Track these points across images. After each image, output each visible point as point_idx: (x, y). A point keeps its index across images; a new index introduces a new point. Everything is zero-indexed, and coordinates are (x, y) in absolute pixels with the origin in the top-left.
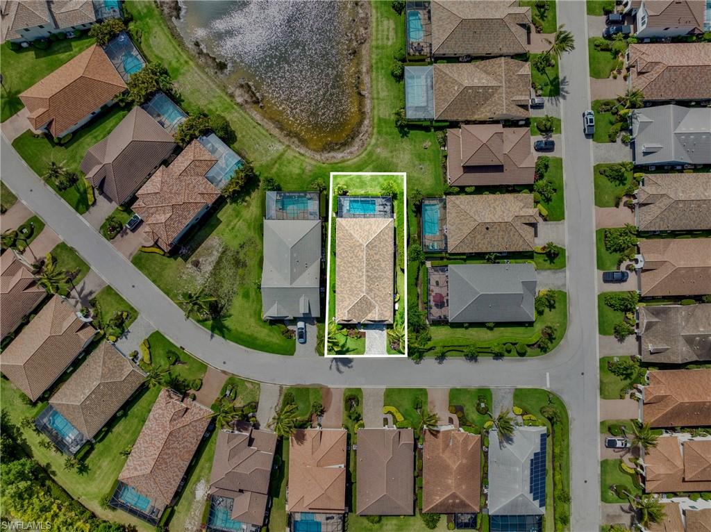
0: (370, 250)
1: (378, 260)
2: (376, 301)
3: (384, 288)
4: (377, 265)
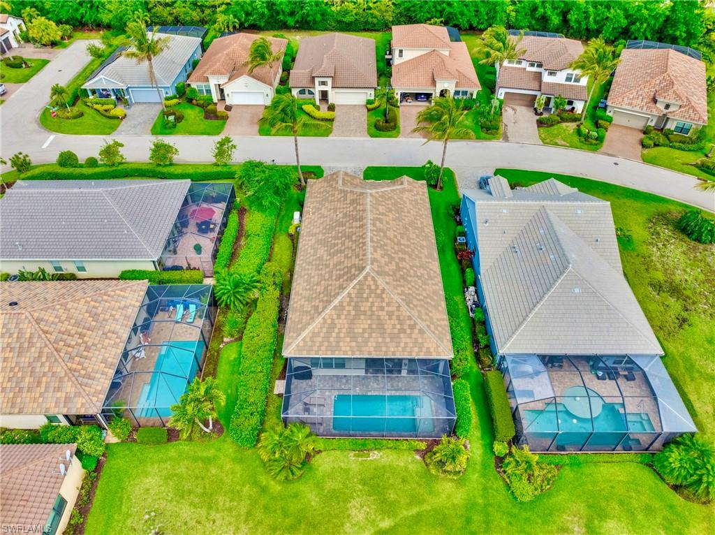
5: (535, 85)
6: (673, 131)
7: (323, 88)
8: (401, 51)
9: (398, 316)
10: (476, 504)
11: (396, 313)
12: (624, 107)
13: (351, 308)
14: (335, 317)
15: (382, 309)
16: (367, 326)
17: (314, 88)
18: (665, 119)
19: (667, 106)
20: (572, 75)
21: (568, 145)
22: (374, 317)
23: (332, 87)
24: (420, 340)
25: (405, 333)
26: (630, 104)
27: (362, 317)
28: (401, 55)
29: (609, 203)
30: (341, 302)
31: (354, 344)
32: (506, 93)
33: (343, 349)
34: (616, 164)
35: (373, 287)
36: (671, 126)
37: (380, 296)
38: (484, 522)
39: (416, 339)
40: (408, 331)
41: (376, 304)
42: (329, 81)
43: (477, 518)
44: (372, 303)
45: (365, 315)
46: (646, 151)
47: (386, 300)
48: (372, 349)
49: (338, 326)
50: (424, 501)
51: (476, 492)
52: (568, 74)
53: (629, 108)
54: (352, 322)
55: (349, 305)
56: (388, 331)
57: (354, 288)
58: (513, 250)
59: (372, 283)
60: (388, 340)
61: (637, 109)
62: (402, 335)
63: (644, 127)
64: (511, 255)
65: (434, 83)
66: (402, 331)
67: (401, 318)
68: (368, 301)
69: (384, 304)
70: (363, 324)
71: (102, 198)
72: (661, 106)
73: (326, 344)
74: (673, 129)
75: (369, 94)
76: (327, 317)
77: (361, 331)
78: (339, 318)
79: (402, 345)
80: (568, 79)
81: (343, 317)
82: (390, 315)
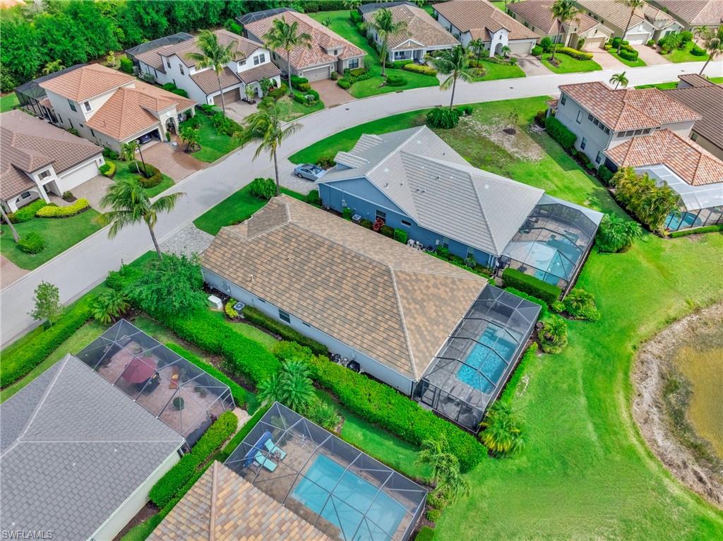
0: (373, 278)
1: (338, 284)
2: (257, 241)
3: (270, 273)
4: (327, 279)
5: (233, 80)
6: (349, 69)
7: (47, 180)
8: (87, 104)
9: (441, 283)
10: (589, 345)
11: (438, 282)
12: (310, 65)
13: (413, 304)
14: (412, 320)
15: (428, 287)
16: (434, 308)
17: (36, 185)
18: (339, 62)
19: (336, 52)
20: (257, 57)
21: (302, 114)
22: (431, 297)
23: (57, 174)
24: (466, 287)
25: (454, 290)
26: (312, 62)
27: (425, 304)
28: (89, 109)
29: (425, 126)
30: (404, 307)
31: (441, 327)
32: (215, 98)
33: (440, 336)
34: (347, 109)
35: (408, 278)
36: (346, 66)
37: (418, 280)
38: (603, 347)
39: (463, 288)
40: (455, 287)
41: (422, 287)
42: (51, 169)
43: (598, 350)
44: (419, 289)
45: (425, 301)
46: (350, 91)
47: (424, 279)
48: (453, 319)
49: (421, 325)
50: (575, 371)
51: (581, 340)
52: (254, 58)
53: (314, 65)
54: (425, 314)
55: (409, 304)
56: (447, 298)
57: (399, 289)
58: (419, 192)
59: (403, 275)
60: (453, 304)
61: (319, 63)
62: (455, 293)
63: (329, 75)
64: (421, 196)
65: (154, 117)
66: (452, 290)
67: (443, 283)
68: (416, 291)
69: (426, 283)
70: (431, 308)
71: (34, 447)
72: (331, 54)
73: (429, 344)
74: (348, 67)
75: (98, 161)
76: (409, 326)
77: (435, 314)
78: (415, 319)
79: (462, 299)
80: (256, 62)
81: (416, 316)
82: (435, 286)
